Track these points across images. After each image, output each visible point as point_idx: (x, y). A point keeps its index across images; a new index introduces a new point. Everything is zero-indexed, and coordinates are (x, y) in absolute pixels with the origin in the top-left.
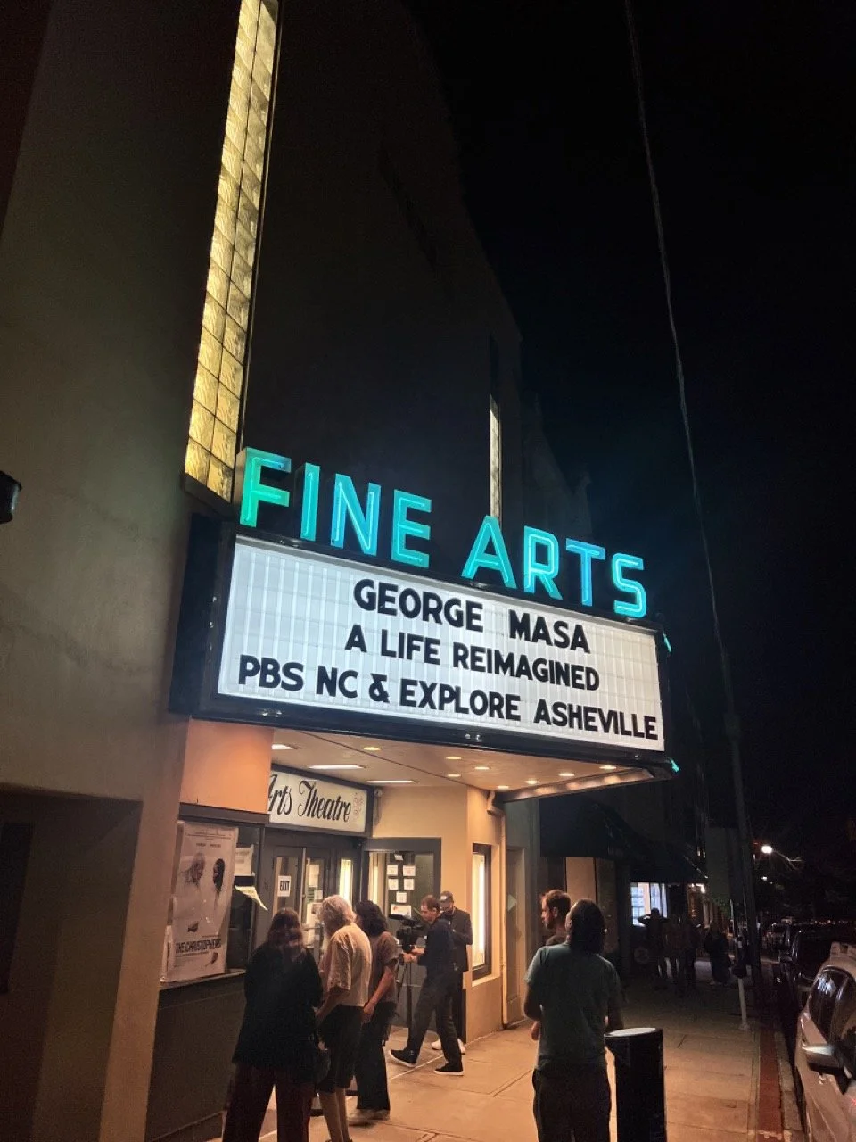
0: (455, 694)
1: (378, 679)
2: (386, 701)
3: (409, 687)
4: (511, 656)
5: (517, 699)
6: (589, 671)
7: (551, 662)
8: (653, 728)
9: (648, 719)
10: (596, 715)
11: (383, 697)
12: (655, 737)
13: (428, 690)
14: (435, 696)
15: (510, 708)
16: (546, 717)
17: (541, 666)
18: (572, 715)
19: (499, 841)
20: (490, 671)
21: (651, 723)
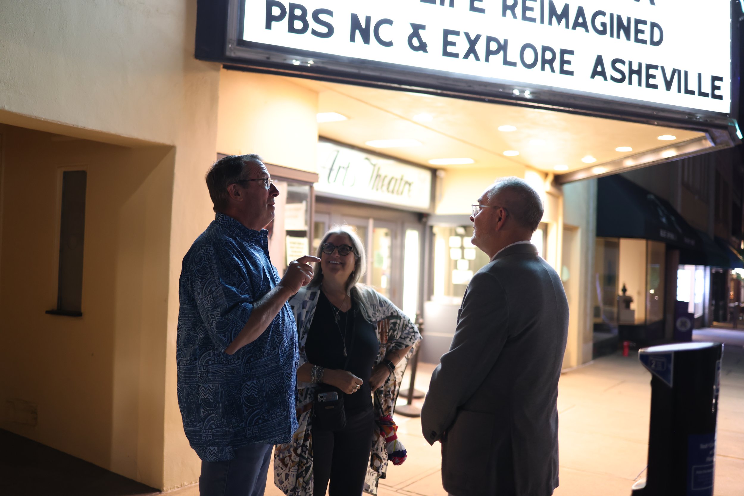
0: (503, 47)
1: (417, 28)
2: (425, 51)
3: (451, 38)
4: (566, 8)
5: (571, 53)
6: (654, 25)
7: (612, 16)
8: (718, 88)
9: (715, 79)
10: (658, 73)
11: (423, 47)
12: (720, 97)
13: (473, 43)
14: (481, 47)
15: (563, 62)
16: (603, 74)
17: (599, 19)
18: (632, 72)
19: (556, 219)
20: (542, 21)
21: (717, 83)
